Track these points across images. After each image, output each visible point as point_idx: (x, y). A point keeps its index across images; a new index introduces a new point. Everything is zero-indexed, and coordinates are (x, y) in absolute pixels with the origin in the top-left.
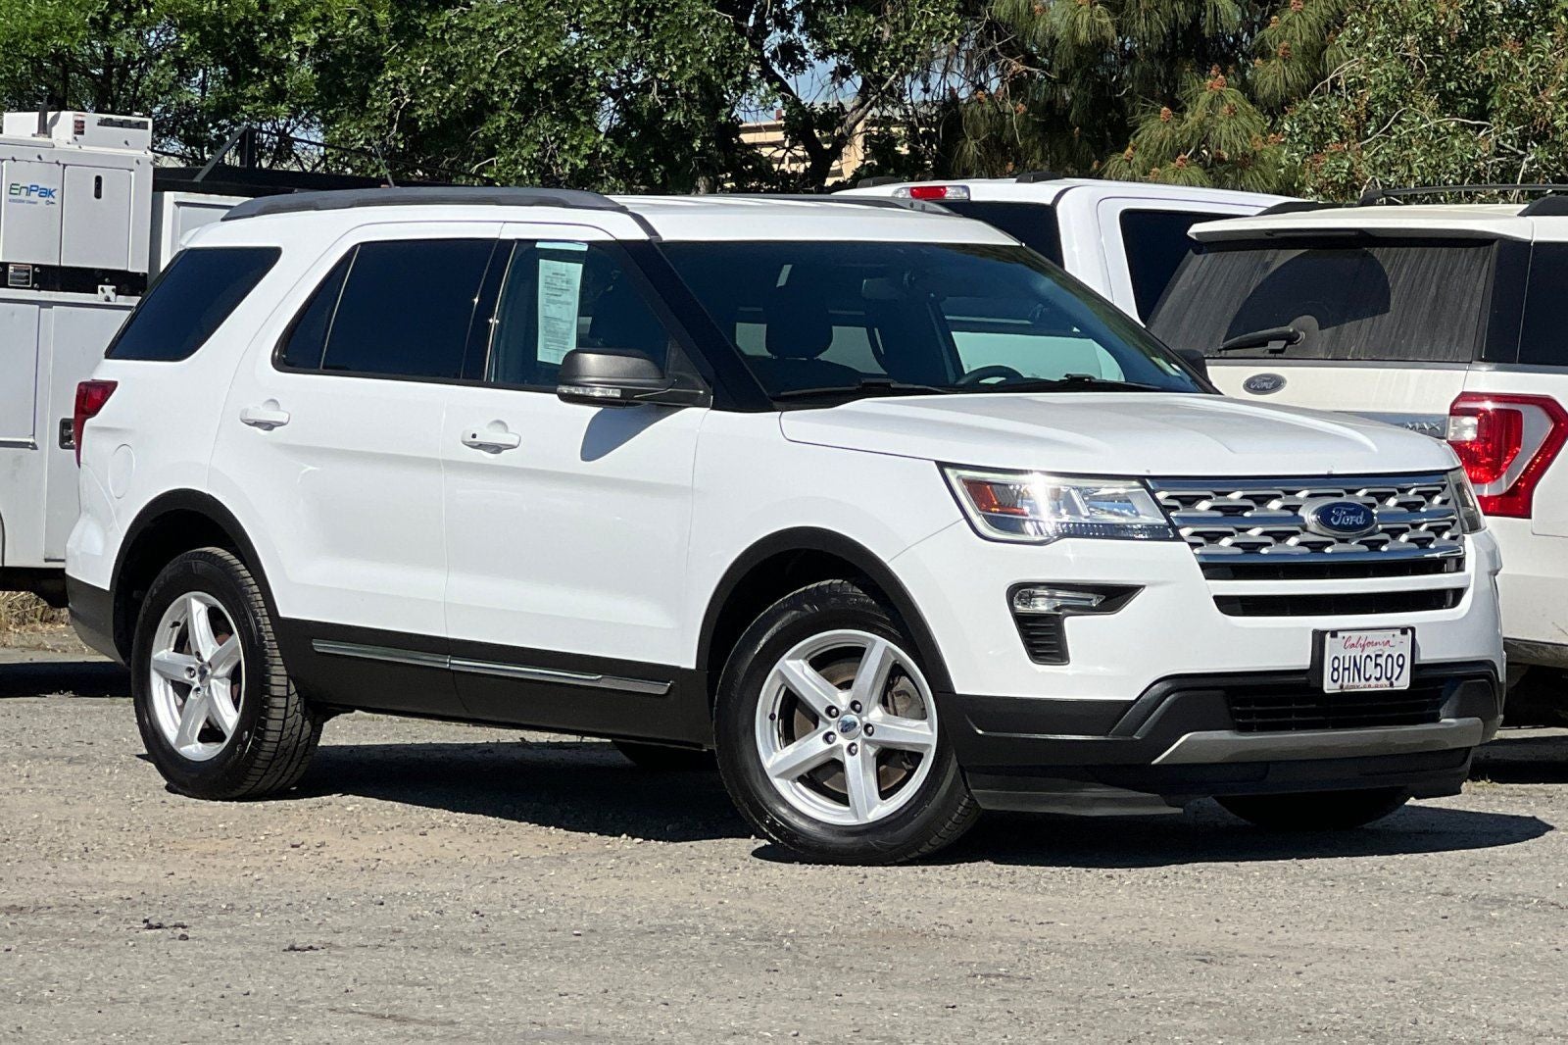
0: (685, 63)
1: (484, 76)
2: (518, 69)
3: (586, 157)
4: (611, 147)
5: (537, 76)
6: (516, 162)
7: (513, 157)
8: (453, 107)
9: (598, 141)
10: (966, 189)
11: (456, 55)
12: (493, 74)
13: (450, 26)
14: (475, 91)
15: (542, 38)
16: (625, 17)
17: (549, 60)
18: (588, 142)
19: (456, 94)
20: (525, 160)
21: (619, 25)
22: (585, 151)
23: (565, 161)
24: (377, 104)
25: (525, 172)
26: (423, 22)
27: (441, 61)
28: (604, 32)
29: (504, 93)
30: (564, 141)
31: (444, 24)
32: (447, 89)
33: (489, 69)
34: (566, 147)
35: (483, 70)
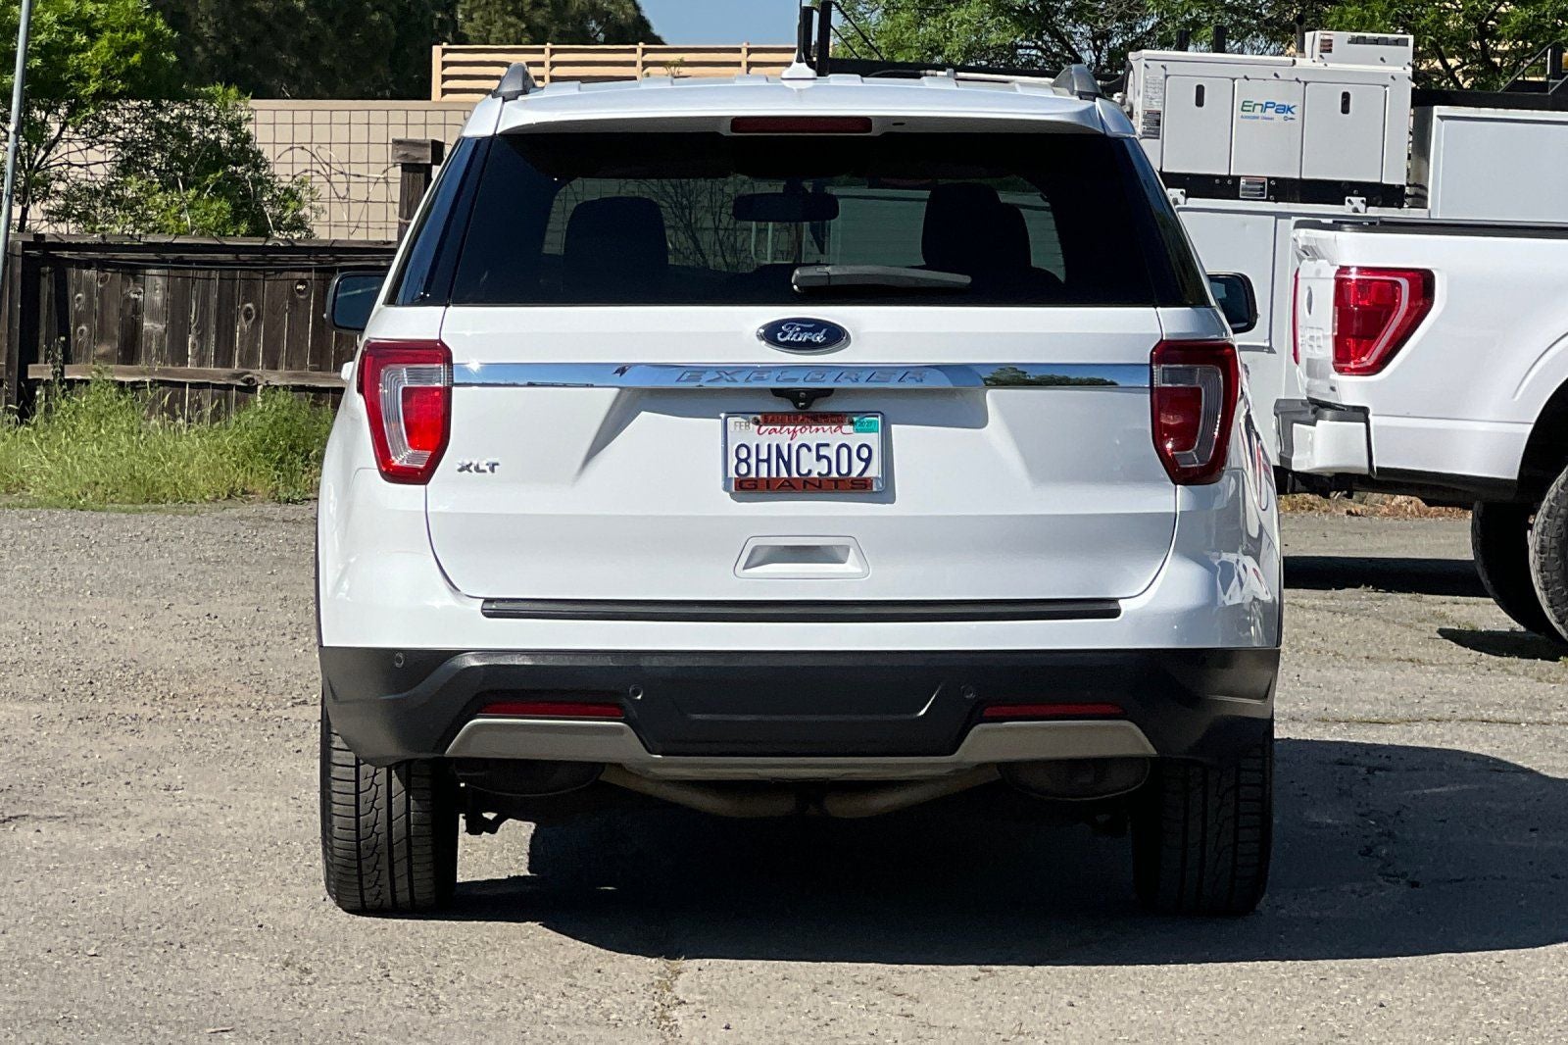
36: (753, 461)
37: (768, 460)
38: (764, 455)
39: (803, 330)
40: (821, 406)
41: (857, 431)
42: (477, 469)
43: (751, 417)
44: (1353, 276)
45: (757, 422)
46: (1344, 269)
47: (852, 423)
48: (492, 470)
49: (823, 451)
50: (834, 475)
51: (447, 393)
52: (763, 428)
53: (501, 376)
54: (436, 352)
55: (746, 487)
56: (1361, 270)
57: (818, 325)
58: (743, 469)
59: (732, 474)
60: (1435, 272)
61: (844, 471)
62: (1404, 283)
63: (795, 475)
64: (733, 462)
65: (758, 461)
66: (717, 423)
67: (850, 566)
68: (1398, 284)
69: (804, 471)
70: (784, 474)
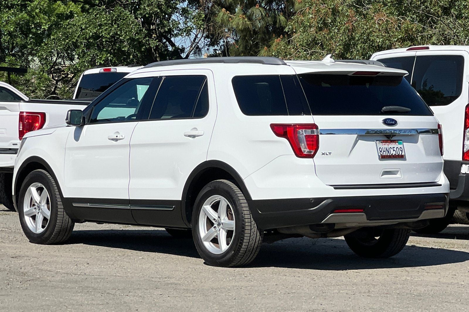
0: (126, 34)
1: (76, 38)
2: (85, 36)
3: (104, 60)
4: (112, 57)
5: (90, 38)
6: (84, 62)
7: (84, 60)
8: (67, 46)
9: (108, 56)
10: (116, 69)
11: (68, 32)
12: (78, 37)
13: (69, 24)
14: (73, 42)
15: (91, 27)
16: (112, 22)
17: (92, 33)
18: (104, 56)
19: (68, 43)
20: (87, 61)
21: (111, 24)
22: (103, 59)
23: (98, 62)
24: (50, 46)
25: (87, 64)
26: (62, 23)
27: (65, 33)
28: (107, 26)
29: (81, 43)
30: (98, 56)
31: (67, 23)
32: (66, 41)
33: (77, 36)
34: (98, 58)
35: (75, 36)
36: (382, 151)
37: (385, 151)
38: (384, 150)
39: (391, 121)
40: (393, 139)
41: (399, 144)
42: (326, 154)
43: (380, 141)
44: (25, 114)
45: (382, 143)
46: (21, 112)
47: (398, 142)
48: (330, 154)
49: (394, 149)
50: (397, 154)
51: (318, 136)
52: (383, 144)
53: (331, 132)
54: (314, 126)
55: (383, 158)
56: (27, 113)
57: (393, 120)
58: (381, 154)
59: (380, 154)
60: (46, 114)
61: (398, 153)
62: (40, 116)
63: (390, 155)
64: (379, 152)
65: (384, 151)
66: (374, 143)
67: (398, 175)
68: (39, 117)
69: (392, 154)
70: (388, 154)
